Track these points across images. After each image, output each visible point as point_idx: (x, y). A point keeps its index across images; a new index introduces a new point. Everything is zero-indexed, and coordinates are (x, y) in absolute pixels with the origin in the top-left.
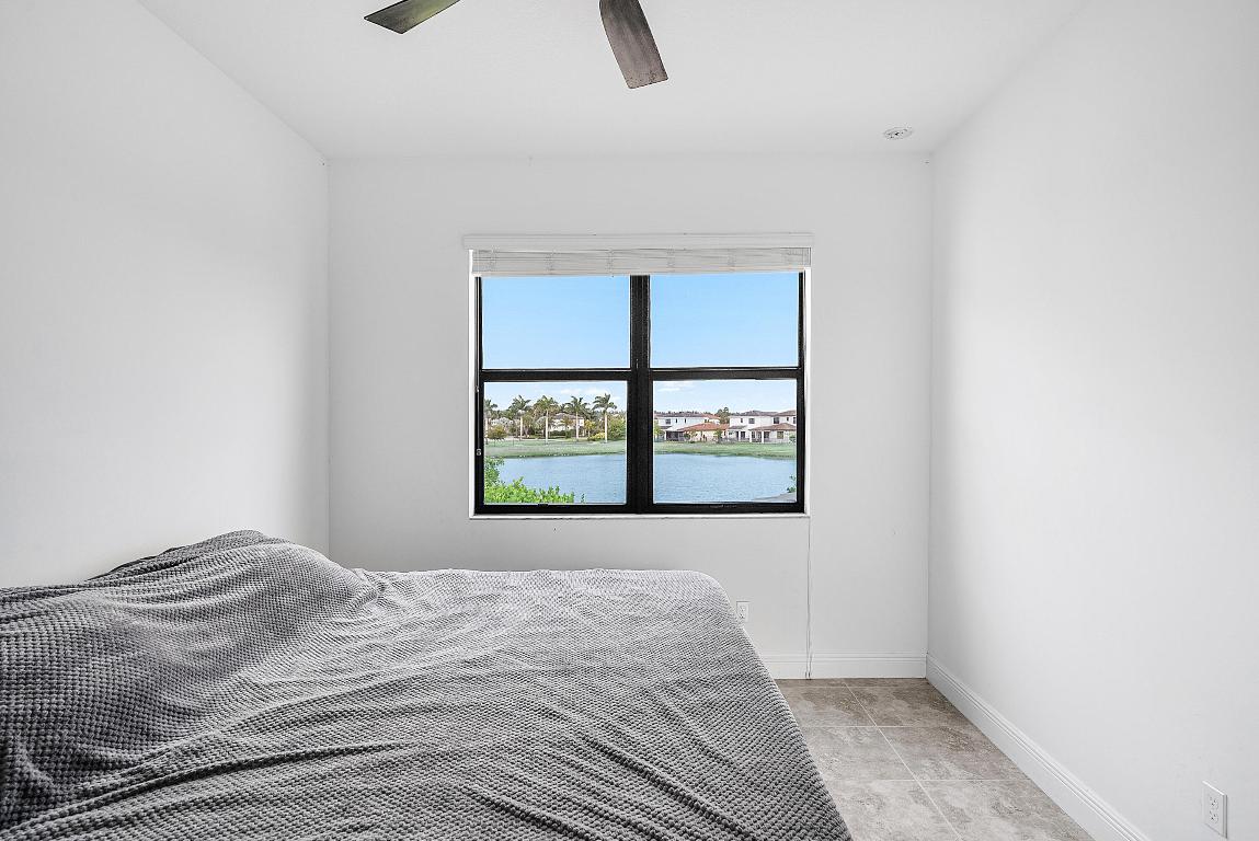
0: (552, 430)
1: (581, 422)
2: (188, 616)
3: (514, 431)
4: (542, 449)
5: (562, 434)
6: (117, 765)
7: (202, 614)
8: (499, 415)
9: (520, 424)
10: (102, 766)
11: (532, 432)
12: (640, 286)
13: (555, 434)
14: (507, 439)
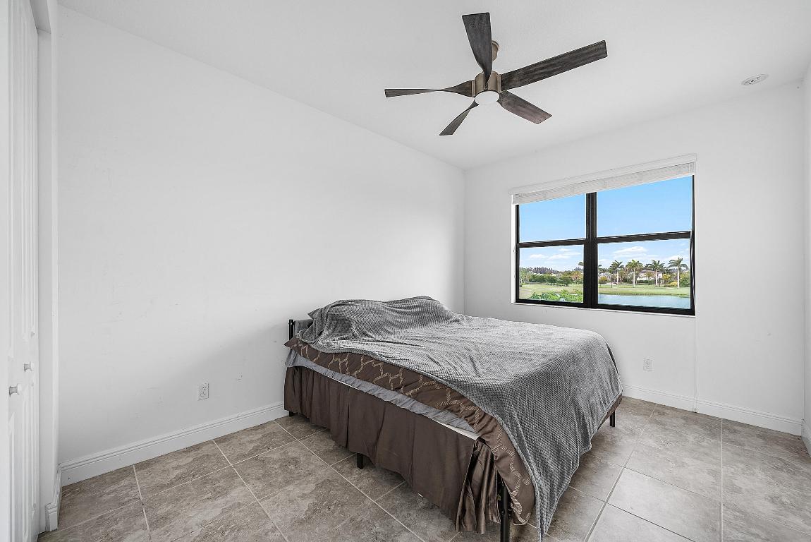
0: (638, 279)
1: (661, 275)
2: (398, 312)
3: (613, 280)
4: (631, 290)
5: (646, 282)
6: (371, 337)
7: (401, 313)
8: (604, 271)
9: (617, 276)
10: (367, 335)
11: (625, 281)
12: (591, 198)
13: (641, 282)
14: (608, 284)
